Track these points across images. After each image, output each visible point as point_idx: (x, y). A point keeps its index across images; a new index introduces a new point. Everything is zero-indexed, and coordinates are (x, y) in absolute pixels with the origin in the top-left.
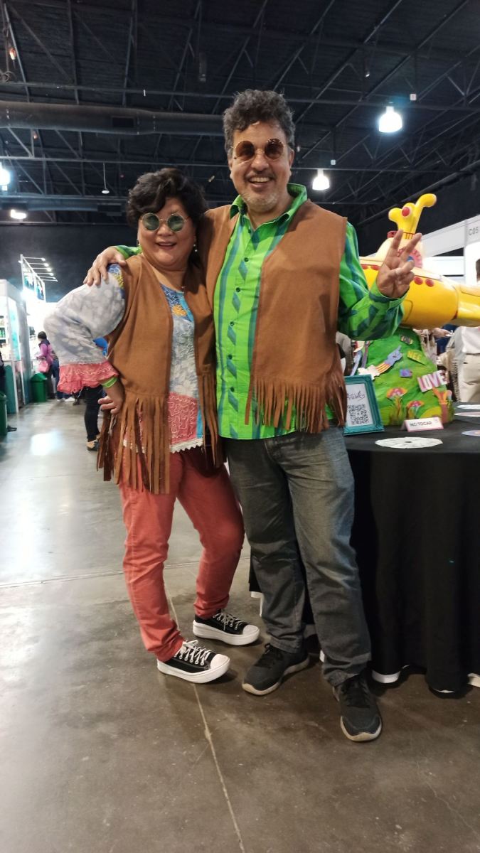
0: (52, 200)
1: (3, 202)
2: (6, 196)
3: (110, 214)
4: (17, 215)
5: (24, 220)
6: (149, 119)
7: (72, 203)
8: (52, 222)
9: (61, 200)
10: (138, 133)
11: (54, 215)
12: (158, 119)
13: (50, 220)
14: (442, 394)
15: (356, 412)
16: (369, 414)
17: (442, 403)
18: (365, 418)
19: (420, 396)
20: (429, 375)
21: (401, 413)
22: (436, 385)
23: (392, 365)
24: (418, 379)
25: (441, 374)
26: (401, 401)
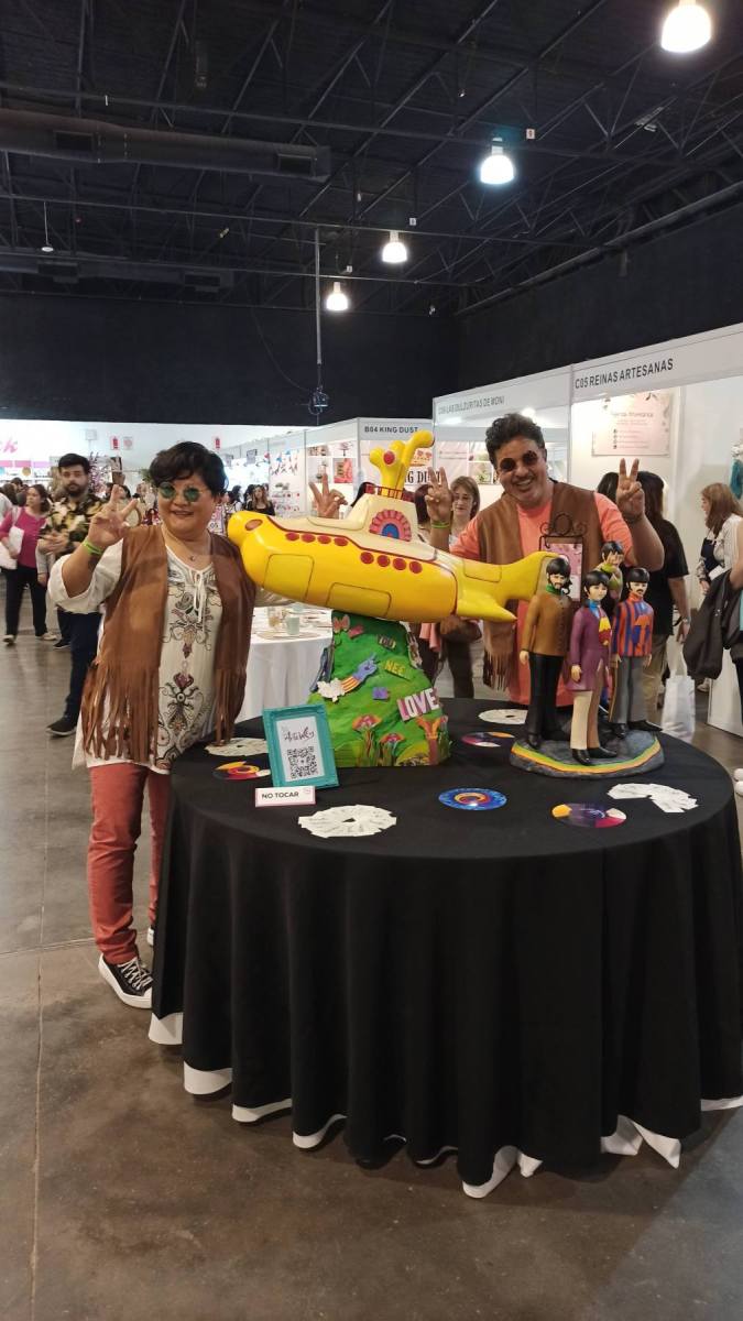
3: (57, 277)
6: (118, 138)
10: (99, 161)
12: (131, 140)
14: (430, 724)
15: (300, 759)
16: (319, 761)
17: (431, 737)
18: (312, 767)
19: (400, 725)
20: (415, 695)
21: (372, 751)
22: (424, 711)
23: (362, 680)
24: (399, 701)
25: (432, 695)
26: (374, 733)
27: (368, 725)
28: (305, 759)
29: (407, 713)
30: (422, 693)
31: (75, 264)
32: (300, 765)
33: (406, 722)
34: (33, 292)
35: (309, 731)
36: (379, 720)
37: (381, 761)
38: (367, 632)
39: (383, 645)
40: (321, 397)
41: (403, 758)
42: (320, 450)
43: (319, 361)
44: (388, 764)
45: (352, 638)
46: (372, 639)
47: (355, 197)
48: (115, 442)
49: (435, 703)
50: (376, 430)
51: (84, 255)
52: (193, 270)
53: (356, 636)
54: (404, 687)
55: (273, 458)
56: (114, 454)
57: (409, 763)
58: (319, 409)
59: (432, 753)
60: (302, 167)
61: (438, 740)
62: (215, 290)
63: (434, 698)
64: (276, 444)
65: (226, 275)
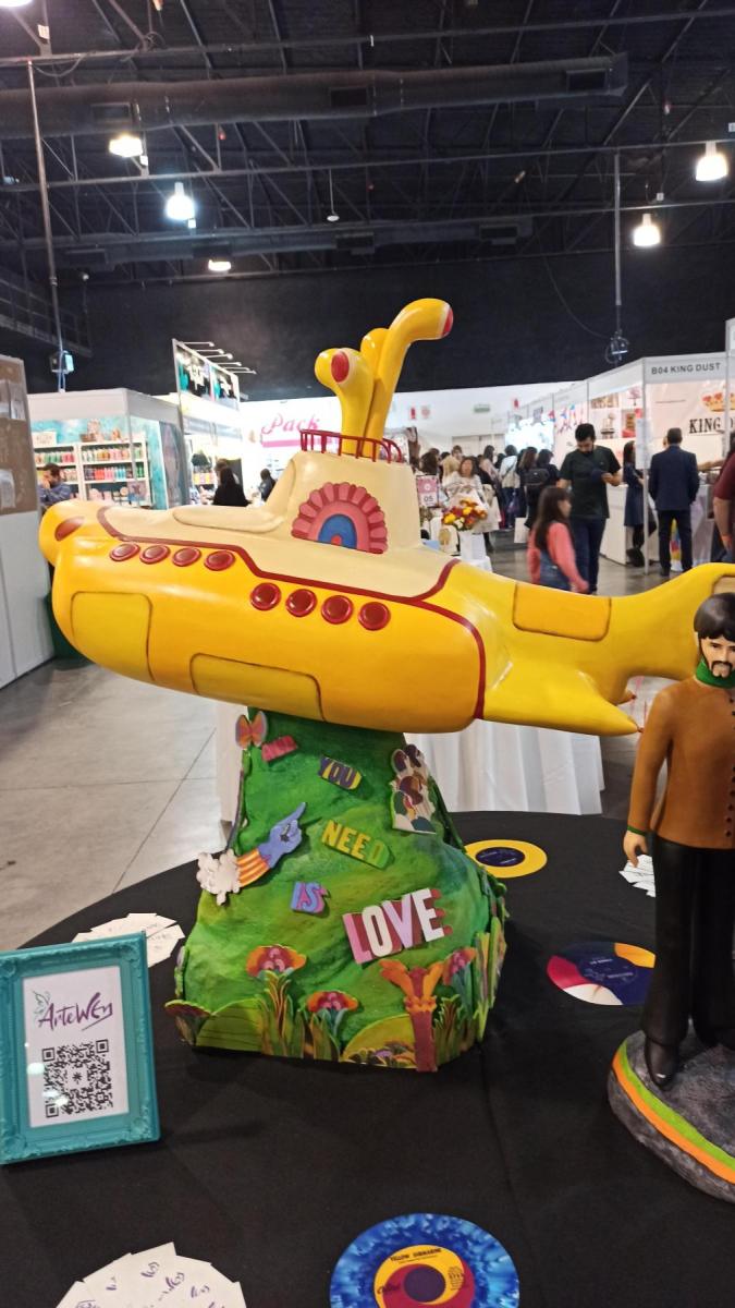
0: (267, 236)
2: (194, 236)
3: (356, 251)
4: (219, 267)
5: (230, 271)
6: (394, 86)
7: (295, 238)
8: (272, 272)
9: (281, 236)
10: (375, 113)
11: (275, 260)
12: (407, 84)
13: (268, 268)
14: (417, 976)
15: (71, 1070)
16: (118, 1075)
17: (417, 1008)
18: (99, 1091)
19: (353, 972)
20: (387, 904)
21: (287, 1025)
22: (407, 941)
23: (272, 863)
24: (347, 918)
25: (428, 904)
26: (292, 989)
27: (276, 968)
28: (83, 1071)
29: (366, 945)
30: (406, 900)
31: (372, 234)
32: (70, 1084)
33: (365, 965)
34: (335, 269)
35: (103, 1001)
36: (300, 958)
37: (310, 1049)
38: (301, 748)
39: (331, 779)
40: (620, 342)
41: (360, 1046)
42: (606, 400)
43: (618, 302)
44: (327, 1056)
45: (271, 762)
46: (313, 763)
47: (662, 110)
48: (413, 412)
49: (435, 923)
50: (666, 371)
51: (379, 223)
52: (490, 222)
53: (281, 758)
54: (366, 881)
55: (558, 413)
56: (410, 424)
57: (372, 1060)
58: (617, 356)
59: (420, 1046)
60: (595, 81)
61: (436, 1014)
62: (511, 241)
63: (432, 913)
64: (562, 399)
65: (523, 223)
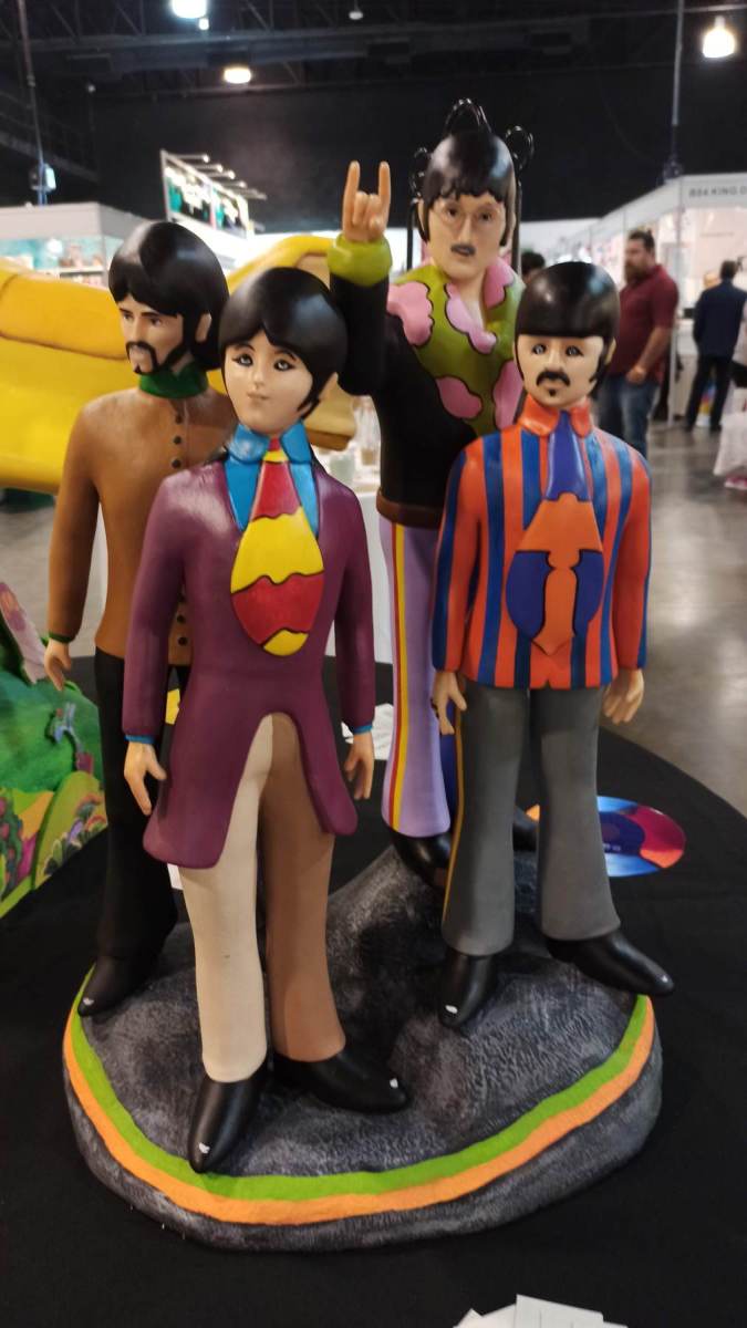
0: (290, 40)
1: (208, 50)
2: (206, 39)
3: (391, 60)
4: (238, 76)
5: (249, 83)
7: (318, 43)
8: (297, 84)
9: (306, 40)
11: (300, 70)
13: (294, 81)
34: (367, 82)
43: (675, 121)
50: (706, 194)
51: (416, 26)
52: (542, 25)
62: (565, 49)
65: (579, 26)
